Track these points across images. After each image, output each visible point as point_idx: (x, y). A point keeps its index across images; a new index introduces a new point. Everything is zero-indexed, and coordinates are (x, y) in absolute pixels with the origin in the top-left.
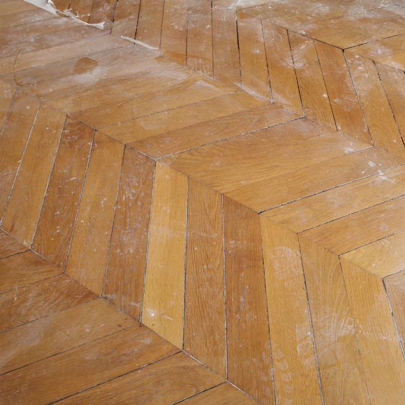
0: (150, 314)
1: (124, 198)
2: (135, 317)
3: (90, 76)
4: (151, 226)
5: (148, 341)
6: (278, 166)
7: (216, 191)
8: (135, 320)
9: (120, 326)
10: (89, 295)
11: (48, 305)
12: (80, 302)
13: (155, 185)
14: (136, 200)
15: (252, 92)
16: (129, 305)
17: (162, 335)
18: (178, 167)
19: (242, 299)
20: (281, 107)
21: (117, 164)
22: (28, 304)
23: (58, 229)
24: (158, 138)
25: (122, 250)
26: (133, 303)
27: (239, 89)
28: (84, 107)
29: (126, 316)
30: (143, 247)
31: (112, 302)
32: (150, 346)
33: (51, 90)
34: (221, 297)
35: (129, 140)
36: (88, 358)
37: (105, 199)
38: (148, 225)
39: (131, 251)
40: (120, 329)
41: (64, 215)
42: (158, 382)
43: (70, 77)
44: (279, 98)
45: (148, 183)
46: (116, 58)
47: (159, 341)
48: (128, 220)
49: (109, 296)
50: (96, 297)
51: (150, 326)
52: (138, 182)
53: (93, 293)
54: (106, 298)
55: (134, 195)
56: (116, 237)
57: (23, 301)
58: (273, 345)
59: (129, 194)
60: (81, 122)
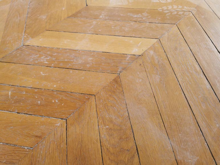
0: (136, 51)
1: (46, 62)
2: (135, 58)
4: (76, 48)
5: (152, 52)
8: (137, 58)
9: (140, 65)
10: (117, 81)
11: (118, 104)
12: (121, 86)
13: (45, 46)
14: (51, 56)
16: (128, 60)
17: (149, 47)
18: (34, 34)
19: (136, 16)
21: (13, 66)
22: (114, 118)
23: (55, 102)
25: (88, 63)
26: (128, 59)
29: (135, 62)
30: (89, 53)
31: (124, 69)
32: (155, 51)
36: (158, 80)
37: (42, 73)
38: (74, 50)
39: (91, 59)
40: (142, 65)
45: (40, 49)
47: (153, 48)
48: (66, 60)
49: (119, 70)
50: (119, 77)
51: (143, 52)
52: (37, 54)
53: (116, 79)
54: (120, 72)
55: (46, 57)
56: (77, 67)
57: (111, 121)
58: (161, 8)
59: (44, 60)
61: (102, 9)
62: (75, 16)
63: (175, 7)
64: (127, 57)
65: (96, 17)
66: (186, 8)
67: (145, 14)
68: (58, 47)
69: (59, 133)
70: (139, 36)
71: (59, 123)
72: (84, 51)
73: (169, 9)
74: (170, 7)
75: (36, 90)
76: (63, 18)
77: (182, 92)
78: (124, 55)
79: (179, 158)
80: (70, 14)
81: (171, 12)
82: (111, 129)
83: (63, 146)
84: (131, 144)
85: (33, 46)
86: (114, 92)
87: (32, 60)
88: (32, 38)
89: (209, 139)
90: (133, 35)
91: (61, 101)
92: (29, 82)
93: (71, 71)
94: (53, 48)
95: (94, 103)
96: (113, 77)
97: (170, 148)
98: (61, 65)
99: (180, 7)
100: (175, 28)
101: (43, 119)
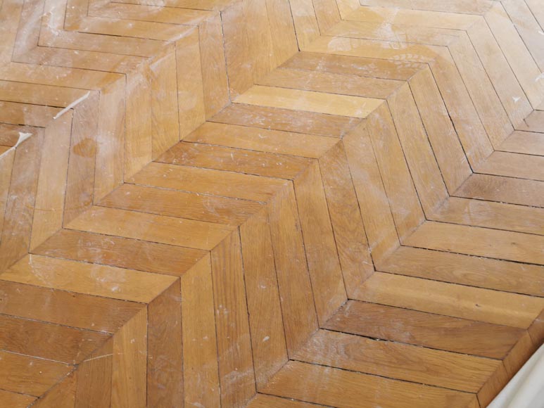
0: (360, 113)
1: (262, 124)
2: (359, 121)
3: (104, 144)
4: (294, 108)
5: (377, 115)
6: (262, 35)
7: (274, 71)
8: (360, 122)
9: (364, 129)
10: (339, 145)
11: (341, 168)
12: (343, 150)
13: (257, 104)
14: (266, 116)
15: (181, 36)
16: (351, 124)
17: (374, 109)
18: (243, 89)
19: (360, 68)
21: (226, 127)
22: (337, 180)
23: (279, 164)
24: (208, 99)
25: (309, 126)
26: (350, 122)
27: (174, 44)
28: (148, 149)
29: (358, 126)
30: (308, 114)
31: (347, 133)
32: (380, 114)
34: (357, 78)
35: (202, 118)
36: (382, 146)
37: (260, 135)
38: (291, 111)
39: (311, 121)
40: (366, 129)
41: (266, 160)
44: (194, 22)
45: (252, 109)
46: (88, 123)
47: (379, 110)
48: (284, 122)
49: (342, 135)
50: (341, 141)
52: (250, 114)
53: (338, 143)
55: (261, 117)
56: (296, 130)
57: (335, 182)
58: (391, 58)
59: (260, 121)
60: (168, 151)
61: (319, 56)
62: (286, 65)
63: (410, 56)
64: (349, 120)
65: (312, 68)
66: (423, 59)
67: (372, 66)
68: (273, 106)
69: (288, 192)
70: (364, 95)
71: (286, 183)
72: (302, 112)
73: (402, 59)
74: (403, 57)
75: (258, 153)
76: (271, 69)
78: (346, 119)
79: (394, 211)
80: (280, 64)
81: (404, 64)
82: (334, 189)
83: (293, 201)
84: (354, 201)
85: (244, 104)
86: (337, 156)
87: (246, 120)
88: (240, 94)
89: (422, 198)
90: (357, 94)
91: (285, 164)
92: (250, 145)
93: (291, 134)
94: (266, 107)
95: (317, 167)
96: (335, 141)
97: (387, 203)
98: (279, 127)
99: (416, 56)
100: (406, 86)
101: (270, 179)
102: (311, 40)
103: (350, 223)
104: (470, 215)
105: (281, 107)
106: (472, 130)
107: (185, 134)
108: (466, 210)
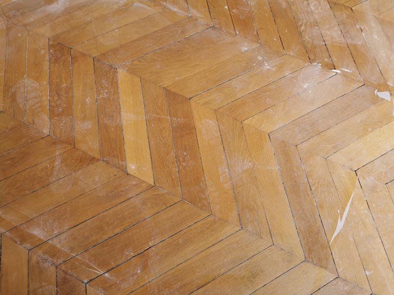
0: (132, 167)
1: (101, 96)
3: (57, 6)
5: (134, 182)
6: (198, 65)
7: (160, 86)
8: (124, 171)
9: (115, 175)
10: (93, 160)
12: (88, 164)
13: (120, 86)
15: (175, 9)
16: (118, 163)
17: (141, 178)
18: (132, 71)
20: (196, 20)
21: (91, 72)
24: (115, 51)
26: (120, 162)
27: (165, 7)
28: (59, 31)
29: (118, 170)
30: (120, 128)
31: (108, 162)
32: (136, 185)
33: (32, 20)
34: (173, 154)
35: (95, 54)
36: (101, 195)
37: (89, 98)
38: (120, 113)
40: (116, 177)
41: (65, 110)
42: (144, 204)
43: (43, 8)
44: (194, 12)
45: (114, 83)
47: (140, 182)
48: (107, 111)
49: (105, 159)
50: (98, 160)
51: (133, 174)
52: (108, 84)
53: (95, 158)
54: (104, 160)
56: (101, 122)
57: (53, 167)
58: (207, 178)
60: (59, 43)
64: (122, 161)
65: (172, 115)
66: (217, 208)
67: (192, 163)
73: (210, 188)
74: (212, 189)
76: (161, 84)
77: (91, 217)
80: (169, 88)
81: (203, 191)
82: (47, 168)
84: (38, 186)
85: (117, 77)
88: (127, 71)
93: (96, 120)
95: (67, 149)
96: (96, 156)
98: (101, 109)
99: (217, 200)
100: (177, 199)
101: (47, 119)
102: (206, 104)
103: (16, 189)
104: (39, 288)
105: (121, 104)
106: (136, 273)
107: (78, 48)
108: (44, 284)
